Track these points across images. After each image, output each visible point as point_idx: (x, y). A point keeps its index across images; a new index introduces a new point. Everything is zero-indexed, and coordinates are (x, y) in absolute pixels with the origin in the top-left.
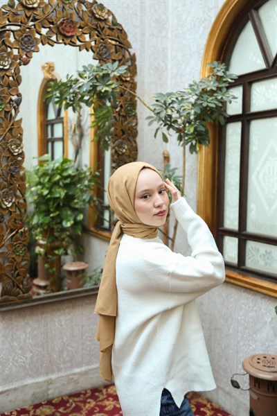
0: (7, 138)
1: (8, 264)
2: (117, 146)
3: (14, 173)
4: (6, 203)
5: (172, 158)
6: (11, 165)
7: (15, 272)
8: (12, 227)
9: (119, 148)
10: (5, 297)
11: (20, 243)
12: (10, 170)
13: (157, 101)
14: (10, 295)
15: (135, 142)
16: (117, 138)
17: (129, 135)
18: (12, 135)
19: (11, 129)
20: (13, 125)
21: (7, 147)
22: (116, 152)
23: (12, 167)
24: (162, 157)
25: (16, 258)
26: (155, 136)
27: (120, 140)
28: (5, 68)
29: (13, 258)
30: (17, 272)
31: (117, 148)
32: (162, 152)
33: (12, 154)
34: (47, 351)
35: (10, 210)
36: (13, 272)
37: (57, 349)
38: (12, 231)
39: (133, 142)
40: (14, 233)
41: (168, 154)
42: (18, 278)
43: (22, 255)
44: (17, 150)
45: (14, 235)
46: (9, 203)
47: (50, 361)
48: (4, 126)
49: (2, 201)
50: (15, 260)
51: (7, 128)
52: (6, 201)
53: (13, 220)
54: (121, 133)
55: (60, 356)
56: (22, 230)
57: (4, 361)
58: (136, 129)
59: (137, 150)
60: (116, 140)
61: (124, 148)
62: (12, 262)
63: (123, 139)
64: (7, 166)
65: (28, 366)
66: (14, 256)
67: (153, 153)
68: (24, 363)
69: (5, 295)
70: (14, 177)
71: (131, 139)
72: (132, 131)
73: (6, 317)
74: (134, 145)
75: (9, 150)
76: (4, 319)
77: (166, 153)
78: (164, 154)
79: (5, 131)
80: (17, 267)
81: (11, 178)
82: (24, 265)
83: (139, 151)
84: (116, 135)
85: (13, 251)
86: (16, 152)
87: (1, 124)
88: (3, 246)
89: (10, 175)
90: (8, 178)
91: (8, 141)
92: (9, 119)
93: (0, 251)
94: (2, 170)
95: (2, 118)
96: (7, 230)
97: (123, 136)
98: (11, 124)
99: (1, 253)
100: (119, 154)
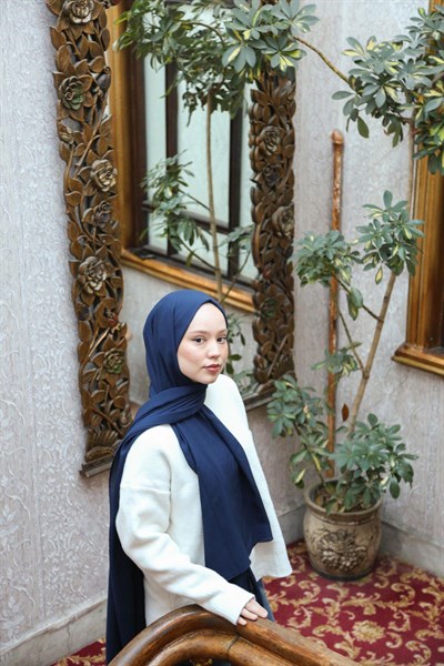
0: (88, 161)
1: (96, 392)
2: (263, 140)
3: (102, 226)
4: (93, 284)
5: (349, 146)
6: (97, 210)
7: (107, 404)
8: (102, 326)
9: (266, 143)
10: (94, 450)
11: (113, 352)
12: (95, 220)
13: (357, 62)
14: (102, 445)
15: (291, 126)
16: (263, 124)
17: (281, 113)
18: (96, 152)
19: (95, 142)
20: (97, 133)
21: (89, 177)
22: (261, 152)
23: (99, 215)
24: (329, 144)
25: (108, 380)
26: (347, 128)
27: (269, 128)
28: (85, 21)
29: (105, 380)
30: (111, 402)
31: (262, 144)
32: (331, 133)
33: (99, 190)
35: (98, 294)
36: (104, 404)
38: (101, 331)
39: (288, 127)
40: (104, 335)
41: (342, 140)
42: (113, 412)
43: (117, 372)
44: (107, 183)
45: (105, 338)
46: (98, 283)
48: (84, 137)
49: (87, 280)
50: (108, 383)
51: (89, 140)
52: (94, 281)
53: (102, 311)
54: (269, 114)
56: (117, 327)
57: (93, 556)
58: (292, 100)
59: (293, 143)
60: (261, 130)
61: (275, 144)
62: (104, 388)
63: (273, 124)
64: (91, 213)
66: (105, 376)
67: (316, 139)
69: (94, 446)
70: (102, 232)
71: (284, 121)
72: (286, 106)
73: (93, 483)
74: (289, 133)
75: (93, 182)
76: (89, 487)
77: (337, 135)
78: (333, 137)
79: (85, 147)
80: (111, 395)
81: (97, 237)
82: (121, 389)
83: (297, 143)
84: (261, 120)
85: (104, 368)
86: (106, 186)
87: (78, 135)
88: (89, 361)
89: (95, 229)
90: (93, 236)
91: (91, 165)
92: (91, 123)
93: (85, 372)
94: (82, 223)
95: (80, 122)
96: (94, 332)
97: (272, 119)
98: (94, 132)
99: (87, 374)
100: (266, 156)
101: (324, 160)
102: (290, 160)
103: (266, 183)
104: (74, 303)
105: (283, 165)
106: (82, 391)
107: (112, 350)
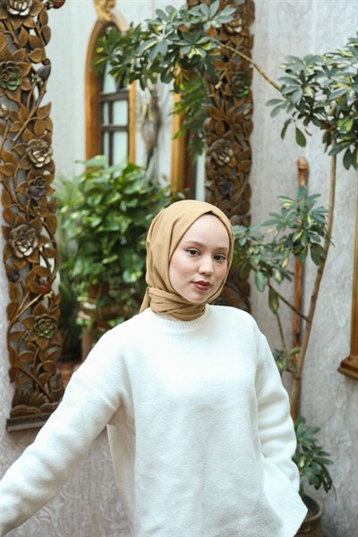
0: (24, 138)
1: (25, 352)
2: (216, 151)
3: (36, 199)
4: (24, 250)
5: (312, 171)
6: (32, 184)
7: (36, 366)
8: (33, 291)
9: (217, 154)
10: (20, 406)
11: (45, 318)
12: (30, 192)
13: (288, 71)
14: (28, 404)
15: (248, 144)
16: (215, 136)
17: (237, 130)
18: (33, 132)
19: (32, 123)
20: (35, 115)
21: (25, 153)
22: (213, 161)
23: (33, 188)
24: (295, 170)
25: (38, 342)
26: (283, 135)
27: (220, 140)
28: (22, 14)
29: (34, 342)
30: (40, 365)
31: (214, 154)
32: (296, 160)
33: (34, 164)
34: (89, 499)
35: (30, 260)
36: (33, 366)
37: (105, 498)
38: (32, 296)
39: (244, 144)
40: (36, 299)
41: (307, 165)
42: (42, 375)
43: (48, 337)
44: (42, 159)
45: (36, 303)
46: (28, 249)
47: (94, 516)
48: (20, 116)
49: (17, 245)
50: (37, 346)
51: (26, 120)
52: (23, 245)
53: (35, 277)
54: (223, 129)
55: (110, 510)
56: (49, 295)
58: (250, 120)
59: (250, 159)
60: (213, 141)
61: (227, 155)
62: (32, 349)
63: (227, 138)
64: (26, 185)
65: (56, 525)
66: (35, 338)
67: (280, 162)
68: (50, 518)
69: (20, 403)
70: (37, 205)
71: (241, 138)
72: (242, 124)
73: (21, 441)
74: (246, 149)
75: (28, 158)
76: (17, 444)
77: (302, 162)
78: (298, 163)
79: (21, 125)
80: (41, 358)
81: (31, 207)
82: (53, 354)
83: (254, 160)
84: (214, 132)
85: (34, 330)
86: (40, 162)
87: (14, 114)
88: (17, 321)
89: (29, 200)
90: (27, 207)
91: (27, 142)
92: (28, 105)
93: (13, 330)
94: (16, 193)
95: (16, 102)
96: (24, 294)
97: (227, 134)
98: (32, 114)
99: (15, 333)
100: (218, 166)
101: (289, 183)
102: (247, 174)
103: (219, 191)
104: (5, 263)
105: (238, 177)
106: (9, 348)
107: (44, 315)
